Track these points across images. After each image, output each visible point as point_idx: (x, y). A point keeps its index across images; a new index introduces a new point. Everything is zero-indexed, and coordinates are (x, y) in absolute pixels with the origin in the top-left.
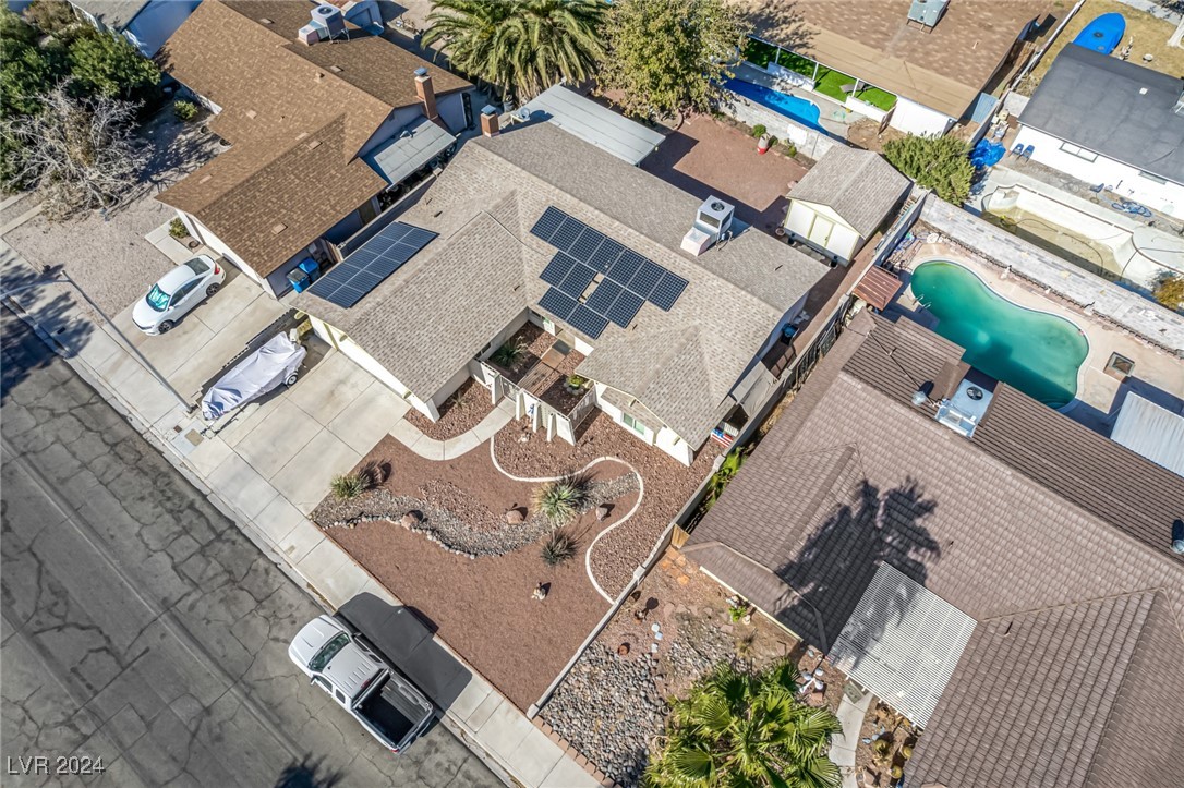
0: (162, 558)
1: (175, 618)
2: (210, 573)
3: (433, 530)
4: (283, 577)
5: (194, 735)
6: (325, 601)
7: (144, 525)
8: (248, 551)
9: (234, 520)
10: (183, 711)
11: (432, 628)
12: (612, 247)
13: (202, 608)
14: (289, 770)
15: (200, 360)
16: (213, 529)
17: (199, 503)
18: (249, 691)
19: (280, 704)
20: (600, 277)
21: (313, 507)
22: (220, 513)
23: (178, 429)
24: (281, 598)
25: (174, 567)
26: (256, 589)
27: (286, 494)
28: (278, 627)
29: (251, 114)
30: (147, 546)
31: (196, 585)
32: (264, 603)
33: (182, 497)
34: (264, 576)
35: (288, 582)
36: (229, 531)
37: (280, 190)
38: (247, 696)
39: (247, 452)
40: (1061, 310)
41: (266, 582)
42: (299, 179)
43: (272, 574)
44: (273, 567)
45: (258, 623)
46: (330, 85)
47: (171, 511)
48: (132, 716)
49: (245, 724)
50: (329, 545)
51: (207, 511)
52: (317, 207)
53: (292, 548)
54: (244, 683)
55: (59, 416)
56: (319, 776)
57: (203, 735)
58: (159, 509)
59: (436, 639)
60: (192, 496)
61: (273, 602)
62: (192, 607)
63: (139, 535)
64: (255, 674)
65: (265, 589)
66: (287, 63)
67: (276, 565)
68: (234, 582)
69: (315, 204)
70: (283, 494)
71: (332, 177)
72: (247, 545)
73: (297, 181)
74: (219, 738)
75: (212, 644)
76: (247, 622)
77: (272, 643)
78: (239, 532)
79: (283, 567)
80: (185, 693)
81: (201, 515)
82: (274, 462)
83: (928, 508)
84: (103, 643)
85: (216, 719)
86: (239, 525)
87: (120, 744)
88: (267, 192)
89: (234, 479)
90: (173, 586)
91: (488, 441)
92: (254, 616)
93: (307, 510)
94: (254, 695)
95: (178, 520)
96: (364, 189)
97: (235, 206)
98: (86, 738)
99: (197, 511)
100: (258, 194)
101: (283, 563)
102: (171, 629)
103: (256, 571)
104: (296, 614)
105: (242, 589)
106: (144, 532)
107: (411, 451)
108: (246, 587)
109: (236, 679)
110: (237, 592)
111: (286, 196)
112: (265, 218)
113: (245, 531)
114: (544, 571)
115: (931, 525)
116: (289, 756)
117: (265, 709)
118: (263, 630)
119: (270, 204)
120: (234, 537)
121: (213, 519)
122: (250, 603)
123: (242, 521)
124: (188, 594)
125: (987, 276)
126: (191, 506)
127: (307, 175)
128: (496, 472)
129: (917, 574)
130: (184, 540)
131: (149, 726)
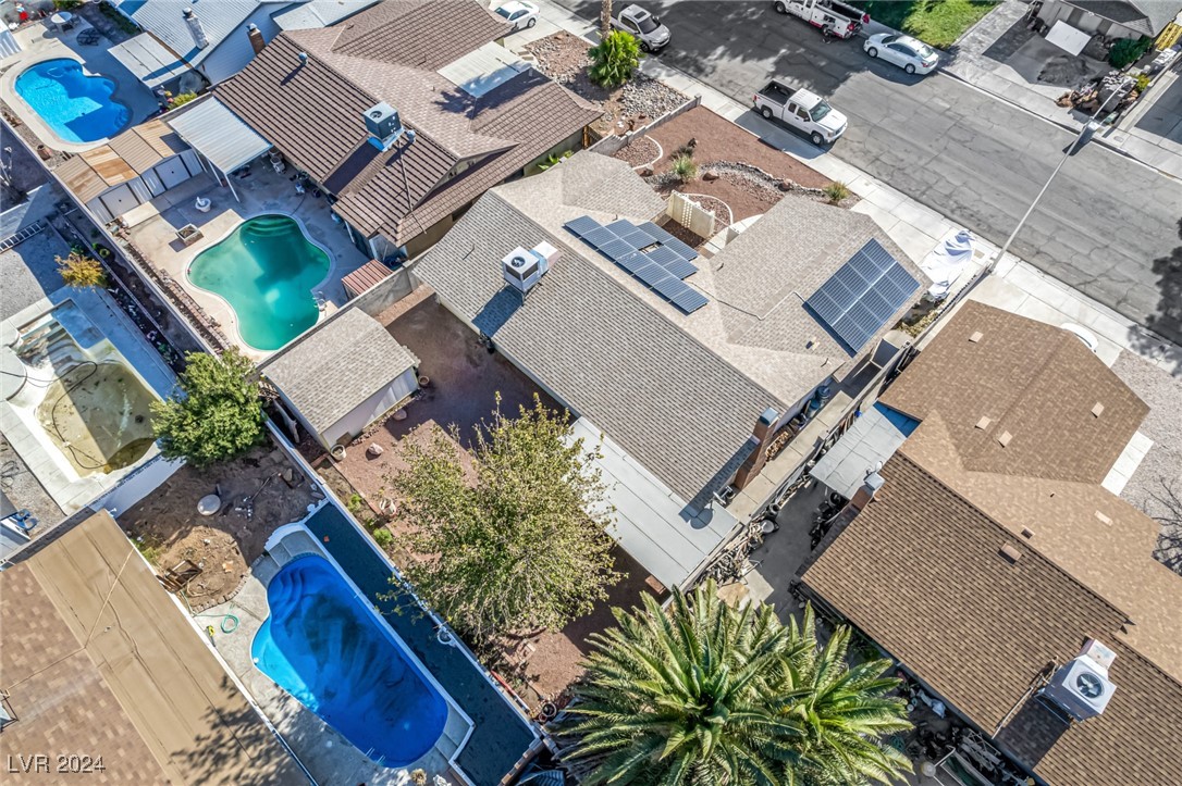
3: (770, 179)
7: (980, 200)
22: (929, 207)
30: (970, 189)
37: (996, 371)
42: (982, 386)
48: (928, 116)
52: (947, 363)
55: (1101, 275)
65: (877, 166)
69: (951, 365)
70: (886, 211)
71: (945, 394)
73: (982, 382)
88: (1009, 366)
91: (735, 221)
96: (903, 390)
97: (1034, 348)
100: (1017, 362)
106: (977, 197)
111: (986, 366)
112: (996, 343)
119: (999, 356)
124: (926, 163)
126: (952, 210)
127: (974, 391)
128: (728, 202)
130: (946, 191)
131: (916, 113)
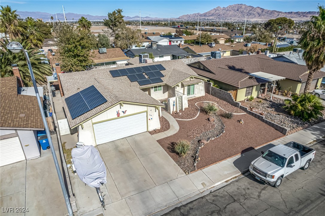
3: (209, 138)
4: (220, 190)
6: (236, 177)
8: (199, 203)
9: (174, 208)
11: (251, 148)
12: (137, 68)
19: (299, 199)
21: (181, 171)
24: (233, 192)
26: (227, 202)
27: (169, 180)
28: (251, 195)
32: (236, 199)
34: (218, 197)
35: (223, 188)
36: (182, 211)
39: (130, 192)
41: (222, 197)
43: (217, 194)
44: (213, 194)
45: (248, 203)
53: (203, 184)
54: (289, 213)
59: (256, 148)
61: (235, 195)
64: (282, 207)
65: (227, 198)
67: (211, 192)
68: (220, 210)
72: (194, 203)
76: (248, 207)
77: (261, 198)
78: (184, 206)
79: (213, 190)
82: (145, 181)
86: (179, 206)
89: (144, 202)
91: (176, 120)
92: (244, 204)
93: (182, 174)
94: (297, 209)
101: (211, 189)
103: (213, 201)
104: (244, 187)
105: (225, 208)
107: (169, 137)
108: (224, 206)
110: (227, 210)
111: (6, 108)
113: (184, 203)
114: (233, 120)
117: (303, 205)
118: (254, 201)
120: (187, 208)
122: (236, 205)
123: (177, 204)
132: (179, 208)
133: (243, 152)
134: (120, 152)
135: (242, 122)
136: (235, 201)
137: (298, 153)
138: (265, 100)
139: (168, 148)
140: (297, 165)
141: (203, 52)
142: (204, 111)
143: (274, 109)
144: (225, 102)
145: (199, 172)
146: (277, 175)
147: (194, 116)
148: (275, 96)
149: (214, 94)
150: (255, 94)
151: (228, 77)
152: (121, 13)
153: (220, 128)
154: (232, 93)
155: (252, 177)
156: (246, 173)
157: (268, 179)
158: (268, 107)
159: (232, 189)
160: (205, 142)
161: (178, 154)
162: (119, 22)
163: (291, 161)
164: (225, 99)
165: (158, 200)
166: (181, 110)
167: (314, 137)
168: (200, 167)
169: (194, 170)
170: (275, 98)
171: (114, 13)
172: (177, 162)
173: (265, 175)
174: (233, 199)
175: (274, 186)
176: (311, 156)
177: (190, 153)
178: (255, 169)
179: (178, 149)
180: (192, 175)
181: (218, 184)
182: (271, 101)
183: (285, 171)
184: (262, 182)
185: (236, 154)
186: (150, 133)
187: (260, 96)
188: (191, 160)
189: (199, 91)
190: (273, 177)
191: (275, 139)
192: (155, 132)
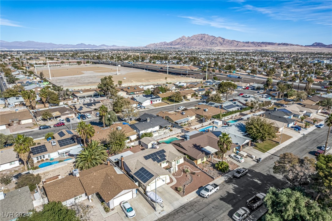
0: (186, 214)
1: (198, 211)
2: (190, 208)
3: (188, 184)
5: (216, 208)
6: (196, 197)
10: (213, 210)
11: (202, 186)
12: (154, 153)
13: (197, 209)
14: (220, 200)
15: (145, 209)
16: (182, 208)
17: (177, 210)
18: (210, 203)
19: (212, 200)
20: (158, 156)
21: (180, 196)
23: (160, 213)
25: (189, 212)
26: (194, 203)
28: (201, 201)
29: (93, 187)
31: (192, 210)
33: (175, 212)
38: (211, 204)
39: (168, 204)
40: (169, 137)
45: (199, 203)
46: (98, 173)
47: (177, 213)
48: (214, 215)
49: (215, 203)
50: (188, 195)
51: (178, 209)
53: (187, 199)
56: (221, 197)
57: (217, 208)
58: (177, 215)
59: (203, 186)
60: (175, 211)
62: (196, 210)
63: (182, 217)
66: (85, 178)
70: (177, 200)
74: (217, 206)
75: (203, 207)
77: (203, 201)
80: (211, 210)
81: (179, 210)
82: (171, 200)
83: (196, 145)
84: (202, 220)
85: (214, 206)
87: (218, 216)
89: (172, 206)
90: (192, 212)
91: (175, 177)
95: (179, 212)
97: (123, 186)
98: (217, 220)
99: (178, 211)
101: (189, 201)
102: (199, 212)
103: (190, 203)
104: (198, 199)
106: (181, 216)
107: (174, 185)
109: (208, 205)
112: (127, 184)
114: (196, 175)
115: (198, 145)
116: (219, 200)
117: (213, 202)
120: (184, 206)
121: (180, 208)
122: (196, 204)
124: (194, 210)
125: (162, 140)
126: (177, 211)
129: (202, 148)
130: (183, 211)
131: (215, 213)
132: (182, 206)
133: (199, 188)
134: (160, 192)
135: (199, 176)
136: (196, 203)
137: (213, 188)
138: (210, 162)
139: (175, 189)
140: (213, 191)
141: (178, 120)
142: (184, 172)
143: (212, 167)
144: (192, 166)
145: (185, 196)
146: (207, 195)
147: (181, 175)
148: (215, 159)
149: (188, 161)
150: (205, 159)
151: (194, 152)
152: (112, 79)
153: (191, 179)
154: (195, 162)
155: (201, 196)
156: (199, 195)
157: (205, 196)
158: (210, 166)
159: (195, 200)
160: (187, 186)
161: (178, 191)
162: (110, 86)
163: (211, 190)
164: (192, 164)
165: (176, 205)
166: (175, 172)
167: (224, 180)
168: (186, 195)
169: (184, 196)
170: (214, 160)
171: (105, 79)
172: (179, 194)
173: (204, 195)
174: (196, 202)
175: (206, 198)
176: (218, 188)
177: (182, 190)
178: (201, 194)
179: (179, 189)
180: (184, 197)
181: (191, 199)
182: (212, 163)
183: (210, 193)
184: (203, 197)
185: (197, 189)
186: (167, 184)
187: (208, 160)
188: (183, 193)
189: (182, 161)
190: (206, 195)
191: (210, 182)
192: (168, 184)
